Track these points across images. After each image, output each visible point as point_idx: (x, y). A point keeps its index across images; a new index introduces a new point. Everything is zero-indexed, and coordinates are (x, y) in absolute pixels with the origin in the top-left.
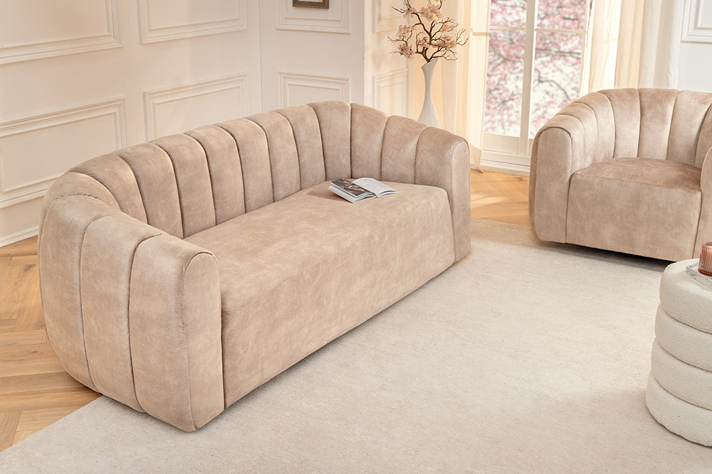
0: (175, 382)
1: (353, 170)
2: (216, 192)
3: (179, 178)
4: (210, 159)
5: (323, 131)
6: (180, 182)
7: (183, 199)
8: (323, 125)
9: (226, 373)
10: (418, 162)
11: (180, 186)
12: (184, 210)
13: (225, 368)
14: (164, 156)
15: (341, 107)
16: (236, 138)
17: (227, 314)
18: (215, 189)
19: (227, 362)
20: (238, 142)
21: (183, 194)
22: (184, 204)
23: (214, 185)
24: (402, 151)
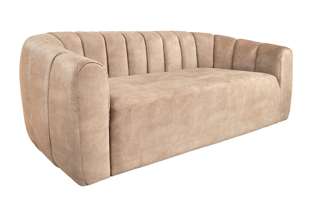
0: (71, 150)
1: (214, 64)
2: (130, 61)
3: (108, 48)
4: (128, 43)
5: (197, 43)
6: (108, 50)
7: (109, 59)
8: (197, 41)
9: (112, 152)
10: (258, 60)
11: (108, 52)
12: (110, 65)
13: (112, 149)
14: (100, 36)
15: (209, 35)
16: (145, 37)
17: (114, 111)
18: (129, 58)
19: (113, 145)
20: (145, 39)
21: (109, 57)
22: (110, 62)
23: (129, 57)
24: (247, 54)
